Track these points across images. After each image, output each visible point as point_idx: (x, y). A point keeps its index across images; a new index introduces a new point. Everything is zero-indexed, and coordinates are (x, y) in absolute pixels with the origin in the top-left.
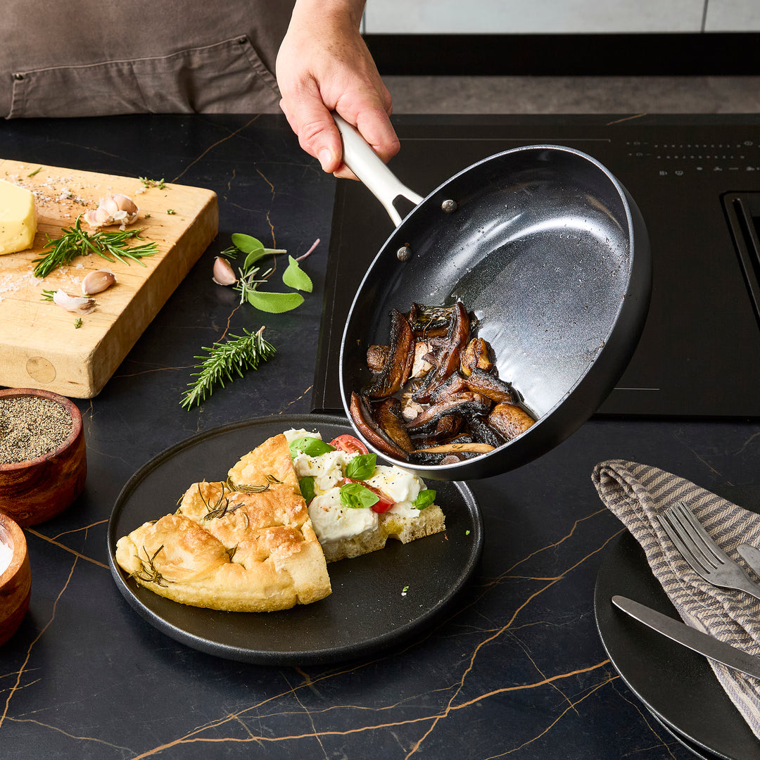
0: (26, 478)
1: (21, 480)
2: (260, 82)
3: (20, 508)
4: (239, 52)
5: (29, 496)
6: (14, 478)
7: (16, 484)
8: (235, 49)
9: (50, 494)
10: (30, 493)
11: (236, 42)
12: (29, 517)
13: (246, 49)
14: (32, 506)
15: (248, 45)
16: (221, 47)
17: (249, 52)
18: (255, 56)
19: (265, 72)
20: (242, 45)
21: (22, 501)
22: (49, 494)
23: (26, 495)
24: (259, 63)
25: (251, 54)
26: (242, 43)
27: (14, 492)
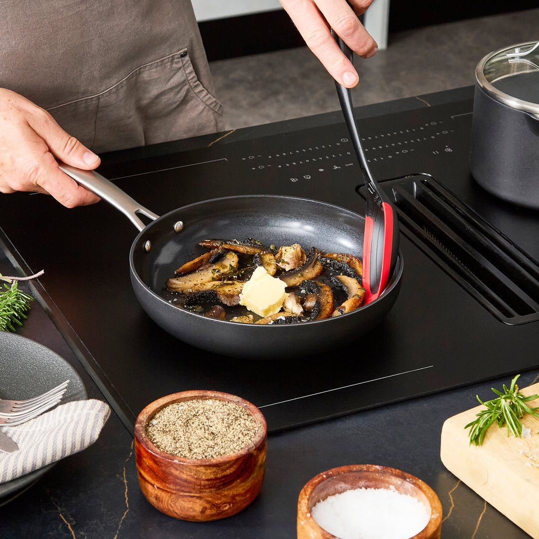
0: (232, 470)
1: (228, 472)
2: (191, 94)
3: (224, 499)
4: (180, 65)
5: (233, 487)
6: (223, 470)
7: (224, 476)
8: (177, 63)
10: (233, 485)
11: (179, 56)
12: (229, 508)
13: (185, 62)
14: (233, 497)
15: (187, 58)
16: (167, 60)
17: (187, 65)
18: (191, 68)
19: (197, 83)
20: (183, 58)
21: (226, 493)
22: (247, 485)
23: (230, 487)
24: (194, 74)
25: (188, 67)
26: (183, 56)
27: (221, 484)
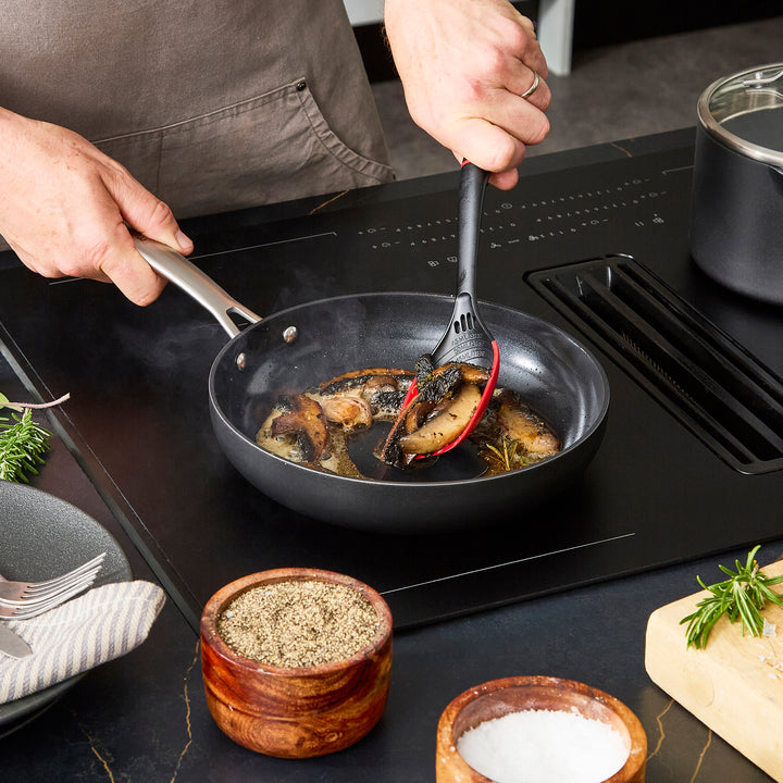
0: (342, 683)
1: (336, 686)
3: (330, 726)
5: (343, 709)
6: (329, 684)
7: (330, 693)
8: (292, 99)
9: (365, 704)
10: (344, 705)
11: (293, 89)
12: (337, 739)
13: (304, 99)
14: (344, 723)
15: (307, 92)
17: (308, 103)
18: (316, 109)
20: (300, 93)
21: (333, 717)
23: (339, 708)
24: (321, 119)
25: (311, 106)
26: (300, 89)
27: (325, 703)
